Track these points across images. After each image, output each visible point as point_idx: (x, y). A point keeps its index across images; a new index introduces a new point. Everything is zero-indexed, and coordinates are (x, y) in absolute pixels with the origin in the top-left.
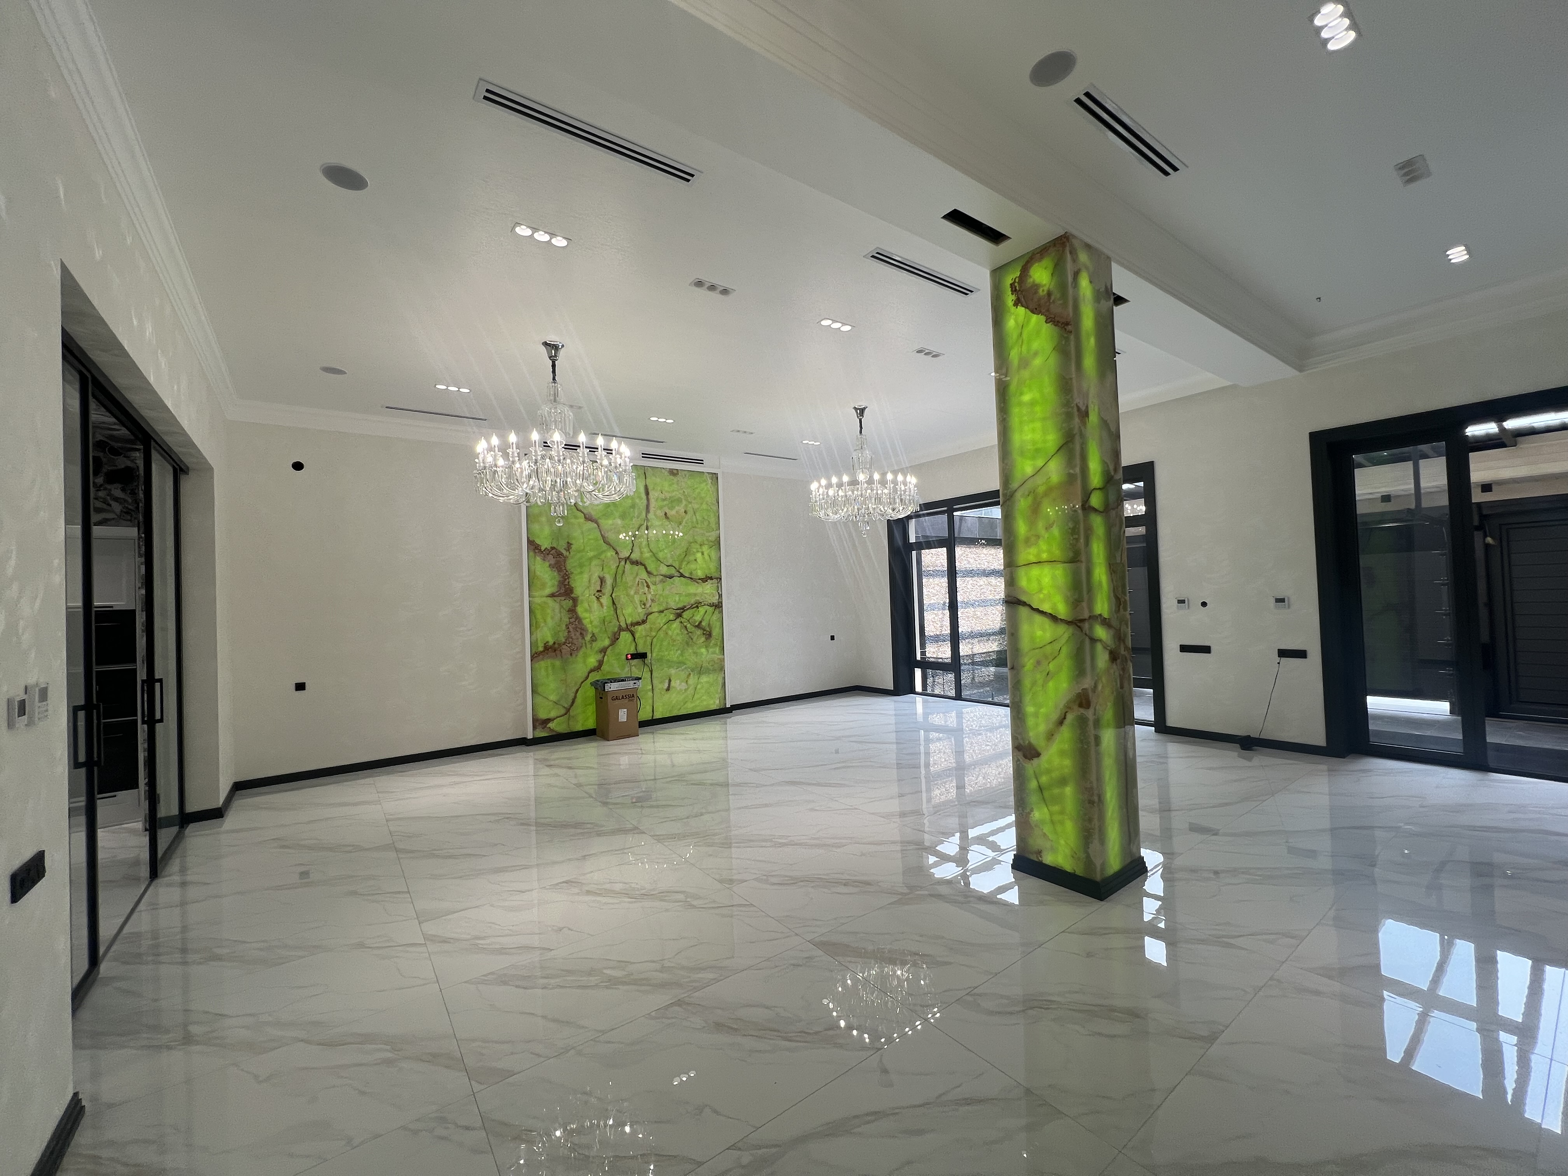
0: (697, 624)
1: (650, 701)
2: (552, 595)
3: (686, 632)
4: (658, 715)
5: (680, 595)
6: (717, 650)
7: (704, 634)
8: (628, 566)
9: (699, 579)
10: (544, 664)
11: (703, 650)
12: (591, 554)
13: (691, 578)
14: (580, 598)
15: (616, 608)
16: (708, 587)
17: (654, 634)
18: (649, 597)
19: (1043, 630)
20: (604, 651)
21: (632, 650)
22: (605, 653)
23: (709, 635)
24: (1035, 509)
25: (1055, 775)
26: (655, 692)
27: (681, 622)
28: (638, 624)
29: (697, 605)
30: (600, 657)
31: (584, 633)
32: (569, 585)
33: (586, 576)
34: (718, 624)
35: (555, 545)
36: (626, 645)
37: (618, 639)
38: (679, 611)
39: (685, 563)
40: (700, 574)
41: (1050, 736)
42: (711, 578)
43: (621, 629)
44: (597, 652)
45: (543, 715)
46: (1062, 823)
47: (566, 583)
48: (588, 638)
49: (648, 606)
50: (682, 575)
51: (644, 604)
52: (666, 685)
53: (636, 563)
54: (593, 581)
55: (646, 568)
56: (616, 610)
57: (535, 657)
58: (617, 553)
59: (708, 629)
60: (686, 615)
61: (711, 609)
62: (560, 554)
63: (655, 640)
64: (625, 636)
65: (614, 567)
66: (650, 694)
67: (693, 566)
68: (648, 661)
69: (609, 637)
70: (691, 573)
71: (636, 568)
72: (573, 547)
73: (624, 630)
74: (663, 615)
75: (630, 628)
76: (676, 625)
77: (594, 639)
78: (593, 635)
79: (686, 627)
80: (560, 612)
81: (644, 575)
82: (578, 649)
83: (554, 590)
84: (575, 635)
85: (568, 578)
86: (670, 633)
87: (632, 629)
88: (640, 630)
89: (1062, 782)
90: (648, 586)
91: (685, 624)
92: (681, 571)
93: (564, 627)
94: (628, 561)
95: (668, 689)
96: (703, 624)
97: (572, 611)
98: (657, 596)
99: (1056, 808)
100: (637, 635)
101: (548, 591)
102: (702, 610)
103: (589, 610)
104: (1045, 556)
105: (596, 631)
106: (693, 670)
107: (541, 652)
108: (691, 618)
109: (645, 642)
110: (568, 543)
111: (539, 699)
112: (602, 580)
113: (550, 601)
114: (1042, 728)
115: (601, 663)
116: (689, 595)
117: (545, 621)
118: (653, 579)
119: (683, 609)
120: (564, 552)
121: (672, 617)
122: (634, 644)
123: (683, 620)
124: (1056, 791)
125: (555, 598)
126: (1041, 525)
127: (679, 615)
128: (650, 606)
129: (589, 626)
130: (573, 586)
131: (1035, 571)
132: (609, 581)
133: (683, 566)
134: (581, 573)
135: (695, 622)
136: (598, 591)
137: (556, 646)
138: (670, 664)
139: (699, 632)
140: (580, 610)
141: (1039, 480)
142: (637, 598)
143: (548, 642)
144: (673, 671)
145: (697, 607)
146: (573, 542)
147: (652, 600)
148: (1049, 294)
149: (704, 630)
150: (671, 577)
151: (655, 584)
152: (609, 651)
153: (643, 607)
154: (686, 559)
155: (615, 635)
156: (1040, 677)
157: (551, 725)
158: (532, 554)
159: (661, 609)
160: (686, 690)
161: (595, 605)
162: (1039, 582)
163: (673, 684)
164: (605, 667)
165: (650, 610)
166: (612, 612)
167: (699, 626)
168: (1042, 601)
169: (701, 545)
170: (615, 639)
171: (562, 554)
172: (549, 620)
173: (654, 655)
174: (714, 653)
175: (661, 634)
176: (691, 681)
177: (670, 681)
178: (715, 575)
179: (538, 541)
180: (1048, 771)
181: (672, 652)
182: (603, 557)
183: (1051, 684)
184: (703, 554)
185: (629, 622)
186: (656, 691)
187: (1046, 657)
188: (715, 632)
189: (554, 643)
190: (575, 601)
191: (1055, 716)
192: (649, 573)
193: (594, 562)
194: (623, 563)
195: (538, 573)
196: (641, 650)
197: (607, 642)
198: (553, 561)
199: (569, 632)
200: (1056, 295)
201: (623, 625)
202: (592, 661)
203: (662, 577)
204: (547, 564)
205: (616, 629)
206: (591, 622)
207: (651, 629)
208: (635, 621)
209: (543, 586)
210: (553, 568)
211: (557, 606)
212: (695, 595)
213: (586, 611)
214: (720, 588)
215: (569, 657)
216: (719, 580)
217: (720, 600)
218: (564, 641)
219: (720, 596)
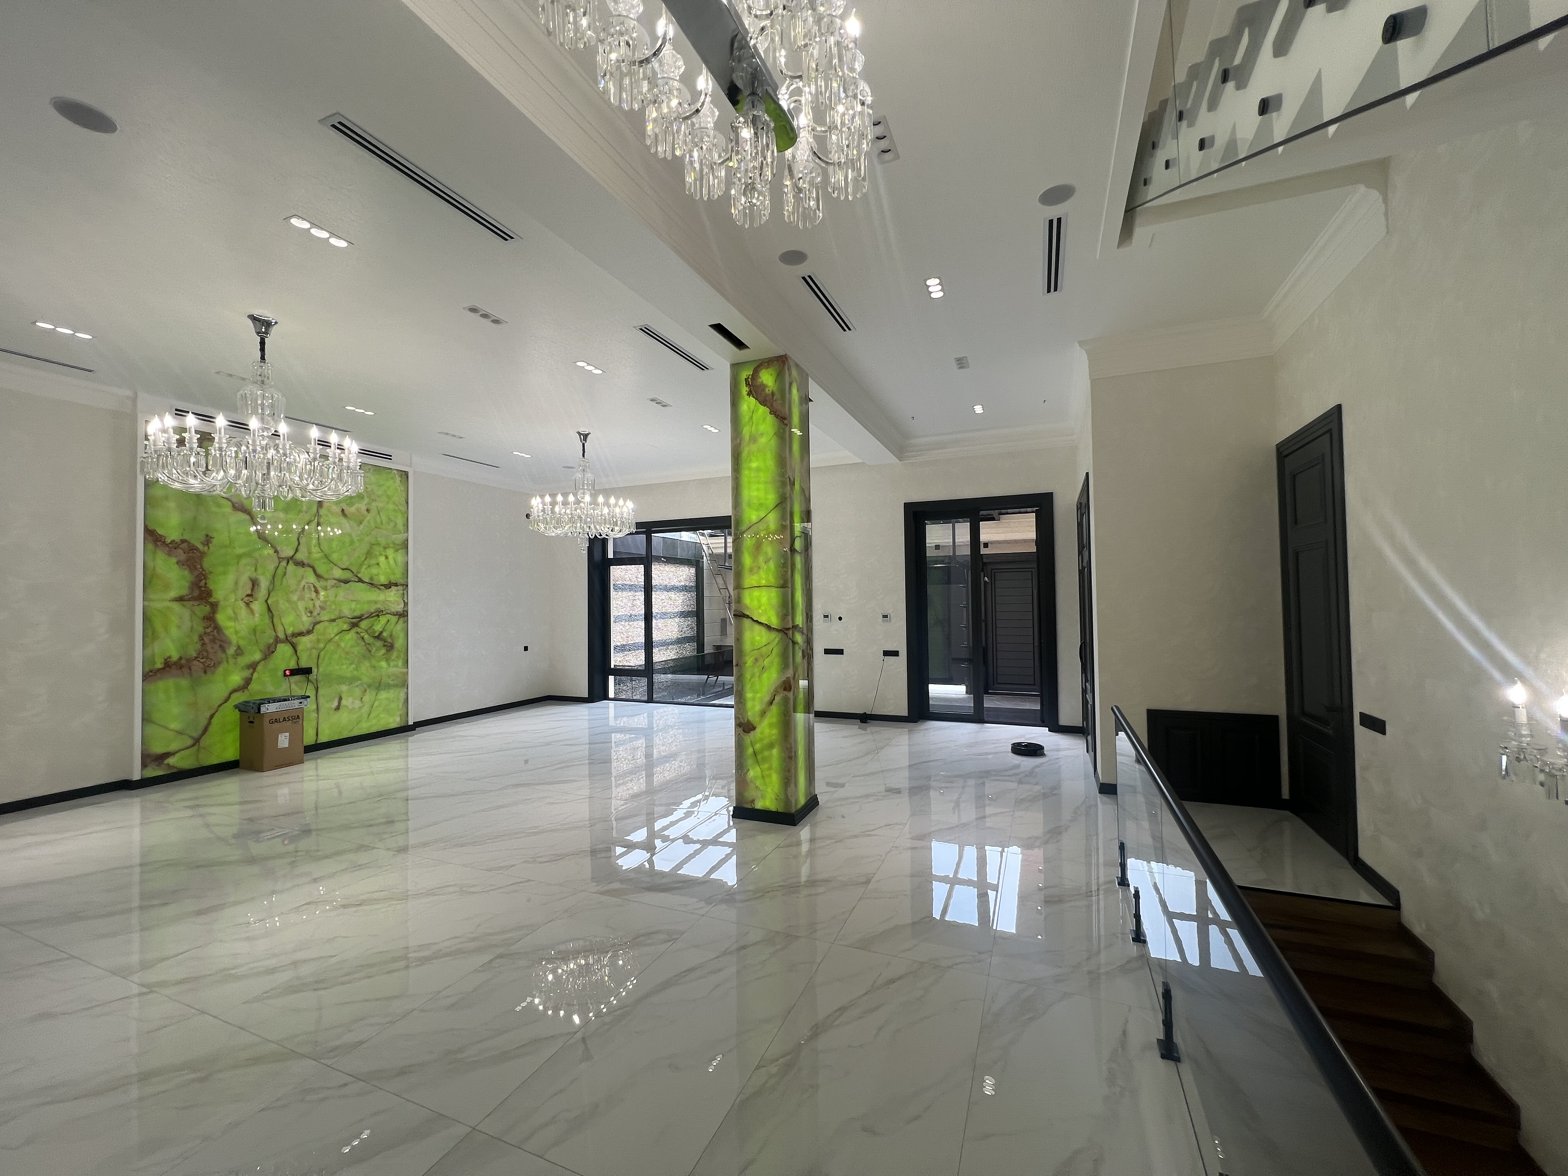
0: (376, 634)
1: (314, 723)
2: (180, 599)
3: (363, 644)
4: (323, 739)
5: (357, 602)
6: (400, 663)
7: (384, 646)
8: (291, 567)
9: (382, 585)
10: (165, 684)
11: (383, 664)
12: (240, 551)
13: (372, 584)
14: (222, 603)
15: (273, 615)
16: (392, 594)
17: (322, 645)
18: (318, 603)
19: (761, 637)
20: (253, 666)
21: (293, 665)
22: (254, 669)
23: (390, 647)
24: (758, 546)
25: (766, 741)
26: (320, 713)
27: (357, 633)
28: (301, 634)
29: (378, 614)
30: (246, 673)
31: (226, 645)
32: (205, 587)
33: (230, 578)
34: (402, 635)
35: (186, 537)
36: (284, 657)
37: (273, 652)
38: (354, 620)
39: (364, 567)
40: (383, 579)
41: (763, 713)
42: (396, 585)
43: (277, 640)
44: (243, 668)
45: (157, 749)
46: (770, 776)
47: (202, 583)
48: (231, 651)
49: (315, 614)
50: (360, 580)
51: (311, 612)
52: (336, 704)
53: (301, 564)
54: (241, 583)
55: (315, 571)
56: (272, 618)
57: (150, 675)
58: (276, 551)
59: (389, 640)
60: (364, 624)
61: (394, 619)
62: (192, 549)
63: (322, 654)
64: (284, 650)
65: (272, 567)
66: (314, 715)
67: (374, 571)
68: (312, 677)
69: (261, 650)
70: (371, 579)
71: (300, 570)
72: (214, 541)
73: (282, 642)
74: (334, 624)
75: (291, 640)
76: (351, 636)
77: (239, 652)
78: (239, 647)
79: (363, 638)
80: (191, 621)
81: (312, 578)
82: (216, 665)
83: (184, 592)
84: (212, 648)
85: (205, 579)
86: (343, 645)
87: (294, 640)
88: (305, 642)
89: (771, 746)
90: (317, 591)
91: (362, 634)
92: (359, 575)
93: (196, 638)
94: (290, 562)
95: (338, 708)
96: (385, 634)
97: (210, 619)
98: (328, 604)
99: (766, 766)
100: (300, 648)
101: (176, 595)
102: (383, 620)
103: (235, 618)
104: (763, 582)
105: (242, 643)
106: (369, 686)
107: (157, 670)
108: (370, 627)
109: (310, 656)
110: (207, 536)
111: (152, 729)
112: (254, 583)
113: (178, 606)
114: (758, 708)
115: (248, 681)
116: (369, 602)
117: (165, 630)
118: (323, 583)
119: (361, 618)
120: (201, 547)
121: (345, 627)
122: (295, 658)
123: (359, 630)
124: (766, 753)
125: (185, 603)
126: (761, 559)
127: (354, 625)
128: (319, 614)
129: (234, 639)
130: (211, 588)
131: (756, 593)
132: (264, 583)
133: (363, 570)
134: (225, 573)
135: (375, 632)
136: (248, 595)
137: (183, 662)
138: (341, 680)
139: (379, 643)
140: (221, 618)
141: (762, 526)
142: (301, 605)
143: (169, 658)
144: (344, 688)
145: (378, 616)
146: (214, 534)
147: (322, 608)
148: (773, 394)
149: (385, 641)
150: (346, 582)
151: (325, 589)
152: (259, 668)
153: (309, 615)
154: (365, 562)
155: (269, 648)
156: (756, 671)
157: (169, 761)
158: (150, 546)
159: (333, 617)
160: (360, 708)
161: (243, 611)
162: (759, 600)
163: (344, 702)
164: (253, 686)
165: (318, 619)
166: (267, 620)
167: (379, 637)
168: (760, 615)
169: (385, 548)
170: (269, 652)
171: (197, 549)
172: (174, 630)
173: (321, 670)
174: (396, 666)
175: (331, 647)
176: (366, 698)
177: (340, 699)
178: (402, 581)
179: (160, 532)
180: (761, 740)
181: (344, 667)
182: (256, 555)
183: (765, 675)
184: (386, 557)
185: (290, 631)
186: (322, 711)
187: (762, 656)
188: (399, 643)
189: (180, 659)
190: (214, 606)
191: (767, 698)
192: (318, 576)
193: (244, 561)
194: (284, 563)
195: (159, 570)
196: (304, 664)
197: (257, 656)
198: (183, 557)
199: (203, 644)
200: (777, 396)
201: (281, 635)
202: (236, 678)
203: (336, 582)
204: (174, 560)
205: (272, 641)
206: (237, 632)
207: (318, 641)
208: (297, 631)
209: (165, 588)
210: (183, 565)
211: (186, 613)
212: (376, 602)
213: (230, 619)
214: (405, 596)
215: (202, 674)
216: (405, 587)
217: (406, 609)
218: (195, 655)
219: (406, 604)
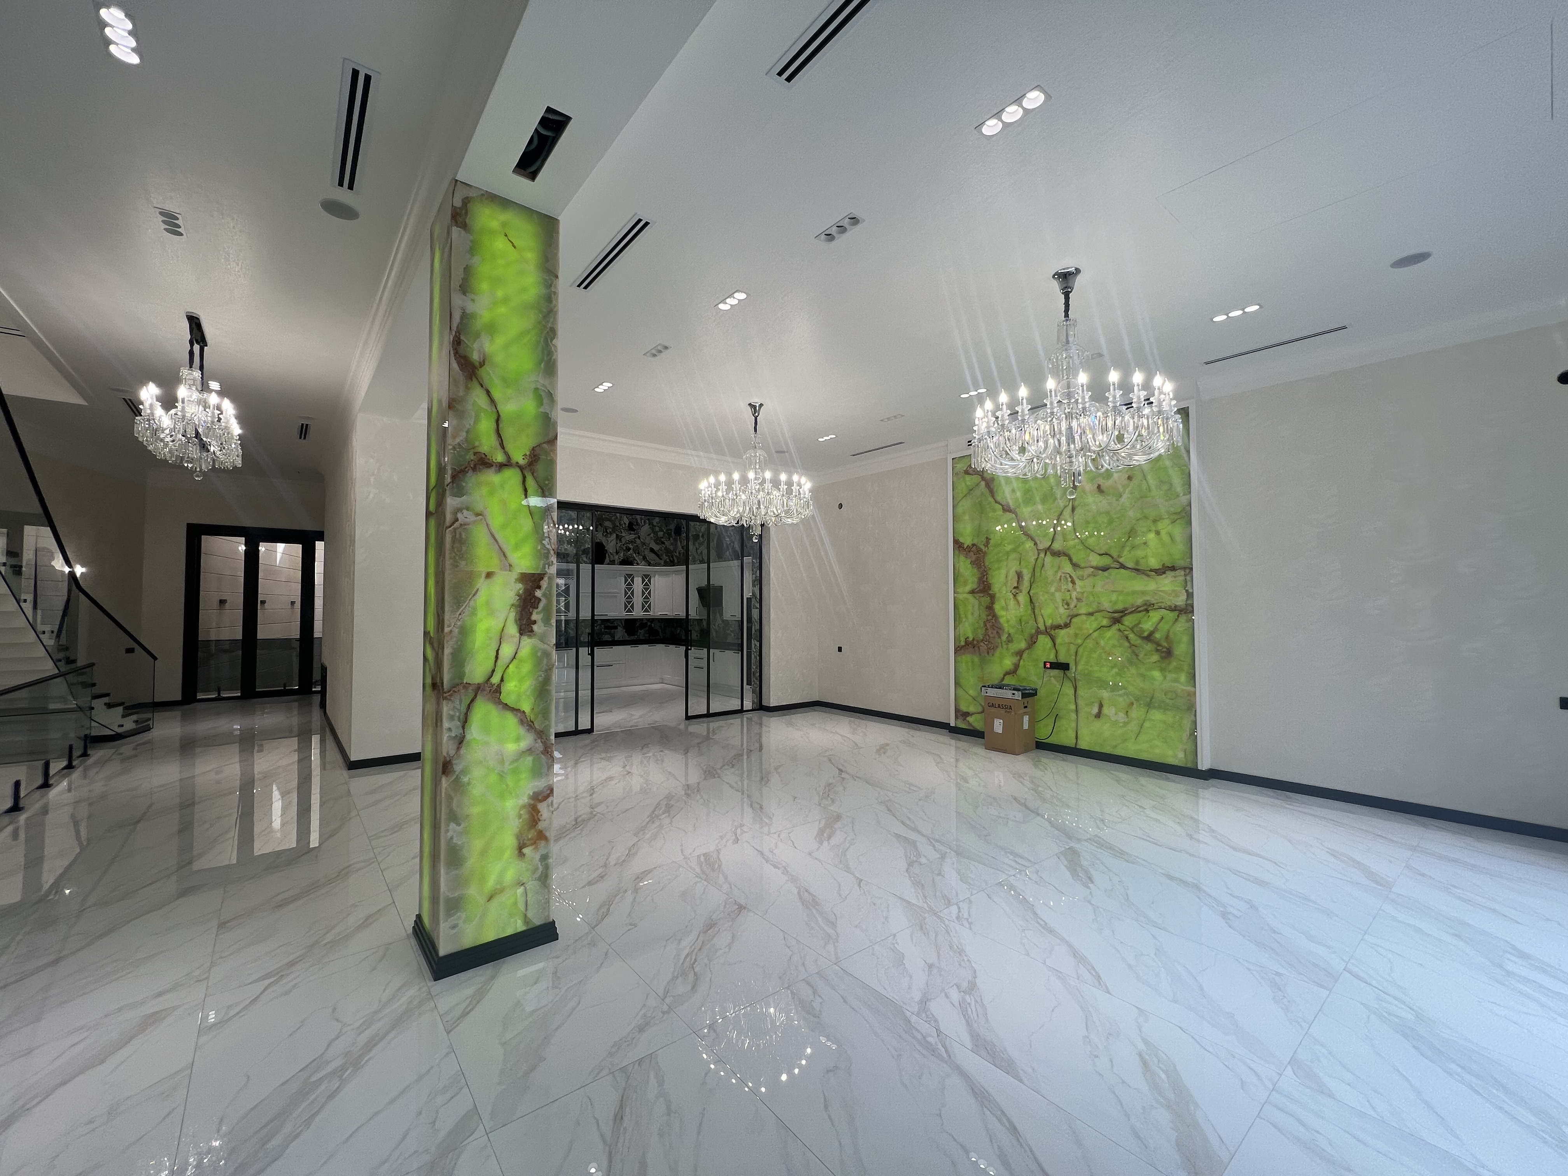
0: (1146, 634)
1: (1074, 724)
2: (972, 592)
3: (1127, 644)
4: (1083, 745)
5: (1120, 592)
6: (1183, 677)
7: (1157, 650)
8: (1049, 558)
9: (1151, 570)
10: (966, 658)
11: (1156, 674)
12: (1009, 547)
13: (1137, 570)
14: (997, 595)
15: (1034, 606)
16: (1167, 581)
17: (1079, 641)
18: (1074, 594)
20: (1020, 653)
21: (1052, 658)
22: (1021, 656)
23: (1167, 653)
26: (1080, 715)
27: (1119, 630)
28: (1059, 627)
29: (1147, 608)
30: (1015, 659)
31: (1000, 632)
32: (986, 582)
33: (1003, 572)
34: (1185, 639)
35: (975, 542)
36: (1044, 649)
37: (1035, 643)
38: (1116, 615)
39: (1127, 549)
40: (1154, 563)
42: (1173, 569)
43: (1038, 632)
44: (1012, 653)
45: (964, 708)
47: (985, 579)
48: (1004, 637)
49: (1072, 606)
50: (1123, 566)
51: (1068, 604)
52: (1095, 710)
53: (1057, 554)
54: (1010, 578)
55: (1071, 560)
56: (1033, 609)
57: (958, 650)
58: (1036, 544)
59: (1165, 644)
60: (1128, 621)
61: (1171, 615)
62: (979, 550)
63: (1081, 650)
64: (1044, 641)
65: (1032, 560)
66: (1073, 715)
67: (1140, 553)
68: (1071, 673)
69: (1025, 640)
70: (1137, 563)
71: (1057, 560)
72: (992, 542)
73: (1042, 633)
74: (1093, 618)
75: (1051, 631)
76: (1112, 633)
77: (1010, 640)
78: (1009, 635)
79: (1127, 638)
80: (979, 609)
81: (1068, 568)
82: (995, 648)
83: (975, 586)
84: (992, 633)
85: (987, 574)
86: (1102, 643)
87: (1053, 632)
88: (1062, 636)
90: (1073, 582)
91: (1126, 633)
92: (1121, 560)
93: (982, 625)
94: (1048, 553)
95: (1098, 715)
96: (1158, 635)
97: (990, 608)
98: (1085, 595)
100: (1059, 641)
101: (968, 588)
102: (1155, 616)
103: (1006, 608)
105: (1012, 631)
106: (1137, 699)
107: (963, 646)
108: (1136, 625)
109: (1068, 651)
110: (987, 538)
111: (961, 692)
112: (1019, 575)
113: (970, 596)
115: (1017, 667)
116: (1134, 593)
117: (966, 617)
118: (1080, 572)
119: (1123, 612)
120: (983, 548)
121: (1105, 622)
122: (1054, 651)
123: (1122, 627)
125: (976, 595)
127: (1116, 621)
128: (1076, 607)
129: (1005, 625)
130: (990, 582)
132: (1027, 577)
133: (1125, 553)
134: (999, 569)
135: (1143, 631)
136: (1015, 588)
137: (975, 642)
138: (1102, 684)
139: (1149, 647)
140: (997, 607)
142: (1058, 596)
143: (968, 638)
144: (1105, 694)
145: (1147, 611)
146: (991, 536)
147: (1078, 600)
149: (1158, 644)
150: (1105, 569)
151: (1082, 578)
152: (1025, 655)
153: (1066, 607)
154: (1129, 544)
155: (1032, 638)
157: (969, 719)
158: (957, 552)
159: (1091, 610)
160: (1126, 724)
161: (1012, 603)
163: (1105, 710)
164: (1021, 672)
165: (1075, 612)
166: (1030, 612)
167: (1149, 638)
169: (1155, 521)
170: (1032, 642)
171: (981, 550)
172: (970, 616)
173: (1080, 667)
174: (1177, 680)
175: (1090, 644)
176: (1134, 713)
177: (1101, 706)
178: (1181, 563)
179: (961, 540)
181: (1105, 669)
182: (1020, 549)
184: (1158, 533)
185: (1049, 623)
186: (1082, 715)
188: (1180, 649)
189: (973, 639)
190: (993, 597)
192: (1075, 566)
193: (1013, 556)
194: (1042, 555)
195: (961, 570)
196: (1062, 659)
197: (1023, 645)
198: (974, 558)
199: (987, 629)
201: (1042, 628)
202: (1008, 663)
203: (1092, 570)
204: (969, 561)
205: (1034, 631)
206: (1008, 621)
207: (1076, 635)
208: (1055, 623)
209: (965, 583)
210: (974, 564)
211: (976, 603)
212: (1143, 593)
213: (1003, 608)
214: (1189, 584)
215: (986, 655)
216: (1187, 571)
217: (1189, 602)
218: (982, 638)
219: (1190, 595)
